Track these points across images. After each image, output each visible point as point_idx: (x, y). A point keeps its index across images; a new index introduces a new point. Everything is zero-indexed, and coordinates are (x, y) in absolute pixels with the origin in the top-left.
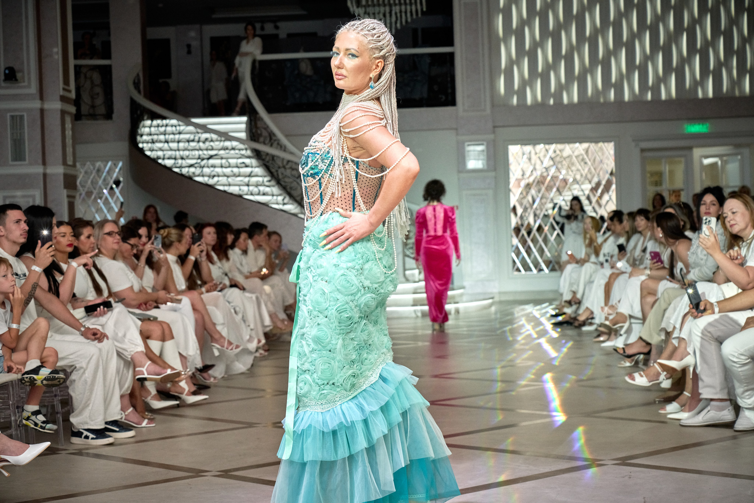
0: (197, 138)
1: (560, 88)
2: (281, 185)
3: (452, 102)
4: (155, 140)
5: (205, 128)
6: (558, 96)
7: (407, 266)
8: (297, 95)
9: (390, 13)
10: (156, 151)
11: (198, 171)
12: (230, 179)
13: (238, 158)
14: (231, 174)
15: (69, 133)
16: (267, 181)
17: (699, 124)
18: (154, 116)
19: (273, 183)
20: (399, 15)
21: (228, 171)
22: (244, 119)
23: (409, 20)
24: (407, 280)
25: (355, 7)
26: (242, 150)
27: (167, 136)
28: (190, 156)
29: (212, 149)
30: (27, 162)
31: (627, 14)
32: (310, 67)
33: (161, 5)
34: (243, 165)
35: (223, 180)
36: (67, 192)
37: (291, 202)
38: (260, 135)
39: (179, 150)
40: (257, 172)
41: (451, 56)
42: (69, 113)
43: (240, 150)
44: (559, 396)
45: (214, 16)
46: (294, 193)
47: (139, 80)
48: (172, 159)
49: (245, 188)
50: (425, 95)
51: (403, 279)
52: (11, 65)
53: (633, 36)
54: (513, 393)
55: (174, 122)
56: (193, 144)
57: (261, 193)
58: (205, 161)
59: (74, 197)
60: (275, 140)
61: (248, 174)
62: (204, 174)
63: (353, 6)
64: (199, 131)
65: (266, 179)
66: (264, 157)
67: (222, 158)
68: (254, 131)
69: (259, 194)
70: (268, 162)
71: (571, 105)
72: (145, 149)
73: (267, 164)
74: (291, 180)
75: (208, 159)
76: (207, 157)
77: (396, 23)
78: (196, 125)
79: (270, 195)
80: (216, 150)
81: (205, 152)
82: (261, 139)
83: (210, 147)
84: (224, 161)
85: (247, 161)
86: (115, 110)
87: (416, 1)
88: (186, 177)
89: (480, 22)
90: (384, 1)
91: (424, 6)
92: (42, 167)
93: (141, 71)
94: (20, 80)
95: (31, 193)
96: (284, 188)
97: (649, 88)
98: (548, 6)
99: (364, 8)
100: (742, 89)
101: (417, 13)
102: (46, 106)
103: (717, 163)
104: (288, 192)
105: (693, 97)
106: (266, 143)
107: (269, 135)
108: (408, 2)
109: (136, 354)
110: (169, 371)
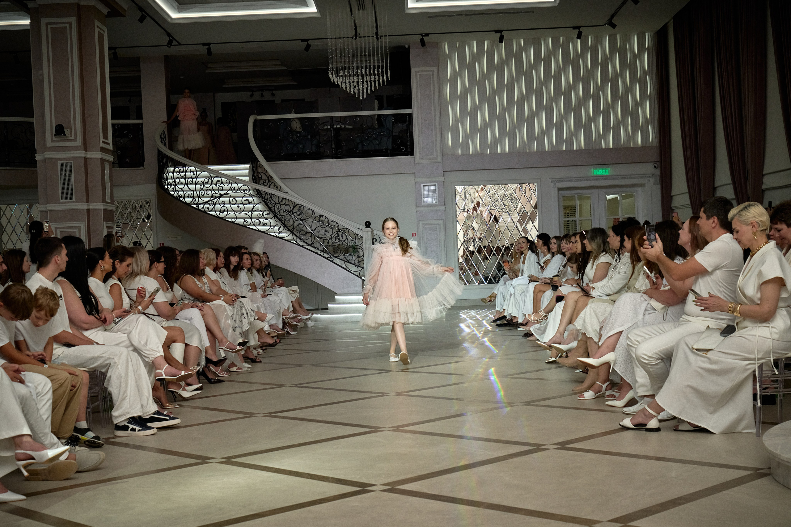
0: (210, 181)
1: (495, 141)
2: (277, 217)
3: (412, 153)
4: (177, 183)
5: (218, 174)
6: (494, 146)
8: (290, 148)
9: (363, 82)
10: (178, 191)
11: (211, 208)
12: (236, 213)
13: (243, 197)
14: (237, 209)
15: (107, 178)
16: (266, 214)
17: (603, 169)
18: (176, 164)
19: (271, 216)
20: (369, 83)
21: (235, 207)
22: (248, 166)
23: (377, 87)
25: (335, 77)
26: (247, 190)
27: (186, 180)
28: (205, 195)
29: (222, 190)
30: (74, 200)
31: (546, 83)
32: (299, 125)
33: (182, 77)
34: (248, 202)
35: (232, 214)
37: (285, 230)
38: (260, 179)
39: (196, 191)
40: (258, 207)
41: (410, 115)
42: (107, 161)
43: (244, 190)
44: (503, 387)
45: (224, 86)
46: (287, 223)
47: (165, 135)
48: (191, 197)
49: (249, 220)
50: (390, 147)
52: (61, 124)
53: (551, 101)
54: (465, 385)
55: (192, 168)
56: (206, 186)
57: (261, 224)
58: (216, 199)
60: (272, 182)
61: (251, 209)
62: (216, 209)
63: (333, 76)
64: (212, 175)
66: (264, 196)
67: (230, 197)
68: (255, 175)
69: (259, 225)
70: (267, 199)
71: (503, 154)
72: (169, 189)
73: (266, 201)
74: (285, 214)
75: (220, 197)
76: (219, 195)
77: (367, 90)
78: (210, 171)
79: (268, 226)
80: (225, 190)
81: (217, 192)
82: (262, 182)
83: (221, 188)
84: (231, 199)
85: (250, 199)
86: (146, 160)
87: (382, 72)
88: (202, 211)
89: (432, 88)
90: (357, 72)
91: (389, 76)
92: (86, 204)
93: (167, 129)
94: (67, 135)
95: (77, 225)
96: (280, 220)
97: (564, 141)
98: (485, 77)
99: (341, 78)
100: (635, 141)
101: (383, 81)
102: (89, 156)
103: (618, 197)
104: (283, 223)
105: (598, 148)
106: (265, 184)
107: (268, 178)
108: (376, 73)
109: (157, 359)
110: (183, 373)
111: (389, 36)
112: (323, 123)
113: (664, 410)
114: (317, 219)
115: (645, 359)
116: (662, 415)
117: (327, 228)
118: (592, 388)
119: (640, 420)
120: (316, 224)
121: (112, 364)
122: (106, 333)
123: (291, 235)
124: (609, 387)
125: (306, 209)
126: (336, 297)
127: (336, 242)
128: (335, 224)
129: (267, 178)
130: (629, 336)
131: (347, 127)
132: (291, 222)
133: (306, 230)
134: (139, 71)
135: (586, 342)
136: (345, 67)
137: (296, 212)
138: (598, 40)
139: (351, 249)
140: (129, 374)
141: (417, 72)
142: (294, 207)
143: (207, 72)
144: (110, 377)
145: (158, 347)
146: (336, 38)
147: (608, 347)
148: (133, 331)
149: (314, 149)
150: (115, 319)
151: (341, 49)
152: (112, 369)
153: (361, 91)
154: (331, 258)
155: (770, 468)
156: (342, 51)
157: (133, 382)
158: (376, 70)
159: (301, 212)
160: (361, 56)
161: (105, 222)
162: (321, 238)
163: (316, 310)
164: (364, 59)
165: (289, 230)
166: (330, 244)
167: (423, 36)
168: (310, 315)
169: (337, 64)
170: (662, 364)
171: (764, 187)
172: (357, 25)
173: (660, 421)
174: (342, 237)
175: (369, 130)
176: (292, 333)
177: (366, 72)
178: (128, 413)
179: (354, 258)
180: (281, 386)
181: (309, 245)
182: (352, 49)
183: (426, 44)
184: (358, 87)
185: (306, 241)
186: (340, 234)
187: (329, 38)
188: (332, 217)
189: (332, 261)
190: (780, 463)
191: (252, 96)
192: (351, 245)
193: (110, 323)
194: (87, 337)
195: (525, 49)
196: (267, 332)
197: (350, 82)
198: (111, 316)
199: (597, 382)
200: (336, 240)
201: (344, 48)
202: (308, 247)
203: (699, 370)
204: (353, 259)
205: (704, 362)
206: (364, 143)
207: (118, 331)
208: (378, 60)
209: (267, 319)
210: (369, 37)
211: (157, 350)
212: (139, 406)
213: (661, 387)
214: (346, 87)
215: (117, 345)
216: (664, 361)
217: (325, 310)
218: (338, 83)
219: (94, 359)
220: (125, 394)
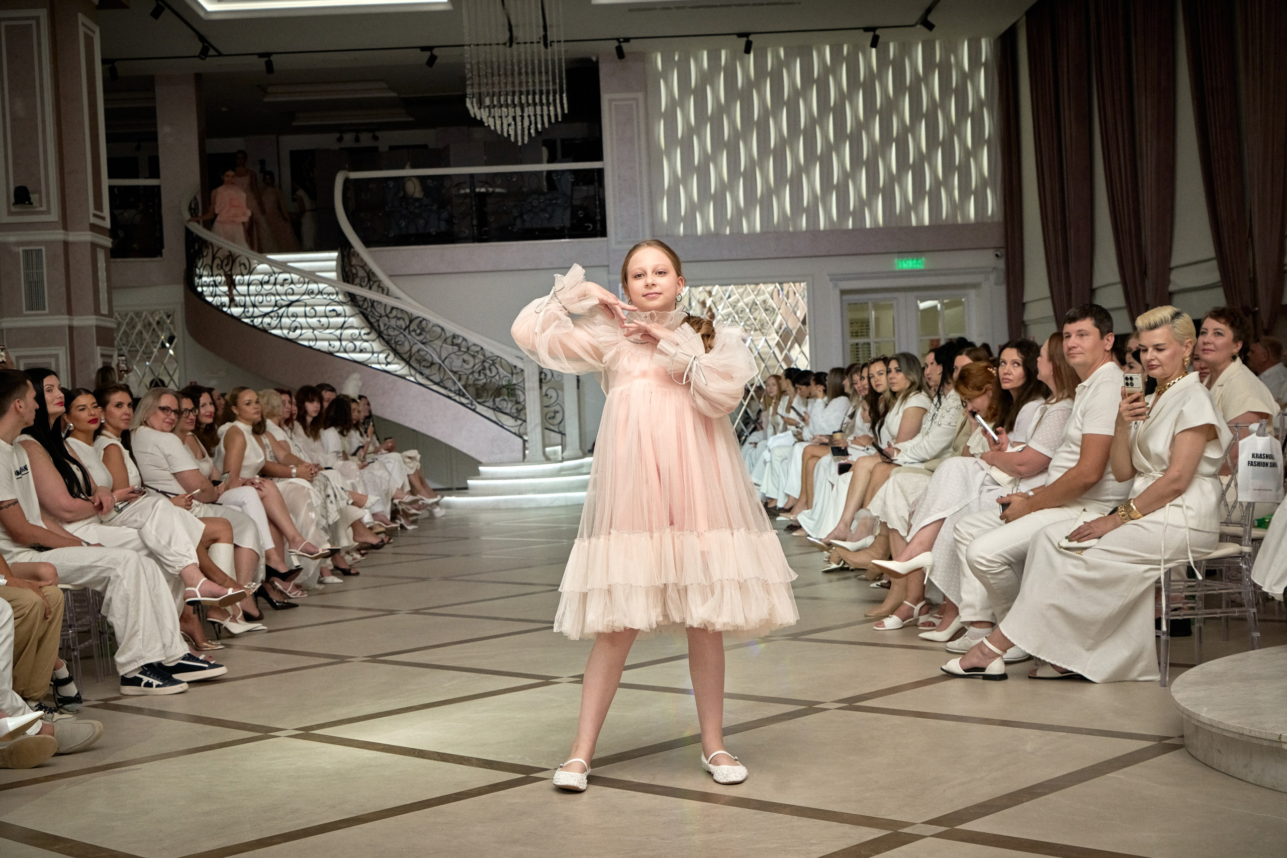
0: (272, 279)
1: (739, 213)
2: (383, 339)
3: (603, 233)
4: (217, 283)
5: (285, 267)
6: (736, 223)
7: (547, 441)
8: (403, 225)
9: (522, 117)
10: (220, 296)
11: (274, 322)
12: (316, 332)
13: (327, 305)
14: (318, 325)
15: (102, 274)
16: (365, 334)
17: (913, 259)
19: (373, 336)
20: (533, 118)
21: (313, 321)
22: (335, 255)
23: (546, 125)
24: (548, 459)
25: (476, 109)
26: (333, 294)
28: (265, 303)
29: (293, 294)
30: (47, 311)
31: (820, 120)
32: (418, 188)
33: (224, 109)
34: (334, 314)
35: (308, 333)
36: (101, 349)
37: (396, 360)
38: (355, 276)
39: (249, 295)
40: (352, 322)
41: (600, 172)
42: (102, 247)
43: (329, 294)
45: (295, 124)
46: (399, 348)
47: (197, 204)
48: (241, 306)
49: (337, 344)
50: (568, 224)
51: (543, 458)
52: (24, 185)
53: (829, 148)
56: (267, 287)
57: (358, 349)
58: (283, 309)
59: (111, 356)
60: (375, 282)
61: (340, 326)
62: (283, 325)
63: (473, 106)
64: (276, 270)
65: (363, 332)
66: (361, 303)
67: (306, 306)
68: (347, 270)
69: (354, 351)
70: (366, 309)
71: (752, 235)
72: (205, 293)
73: (365, 312)
74: (396, 333)
75: (288, 306)
76: (287, 303)
77: (529, 129)
78: (272, 263)
79: (369, 352)
80: (298, 294)
81: (284, 297)
82: (357, 281)
83: (290, 291)
84: (308, 309)
85: (339, 309)
86: (165, 245)
87: (555, 100)
88: (259, 329)
89: (636, 130)
90: (513, 101)
91: (566, 106)
92: (67, 317)
93: (200, 193)
94: (35, 204)
95: (54, 352)
96: (388, 343)
97: (850, 213)
98: (722, 110)
99: (487, 110)
100: (965, 214)
101: (556, 116)
102: (72, 237)
103: (936, 307)
104: (393, 347)
105: (904, 224)
106: (363, 284)
107: (368, 274)
108: (544, 101)
109: (187, 569)
110: (230, 592)
111: (565, 41)
112: (457, 185)
113: (1013, 645)
114: (449, 341)
115: (982, 564)
116: (1011, 654)
117: (466, 357)
118: (897, 612)
119: (974, 661)
120: (448, 349)
121: (112, 578)
122: (103, 527)
123: (407, 367)
124: (924, 610)
125: (430, 325)
126: (481, 468)
127: (480, 378)
128: (478, 349)
129: (365, 275)
130: (957, 526)
131: (498, 190)
132: (407, 347)
133: (430, 359)
134: (154, 98)
135: (888, 537)
136: (493, 92)
137: (414, 331)
138: (906, 50)
139: (505, 391)
140: (142, 593)
141: (610, 101)
142: (411, 321)
143: (267, 99)
144: (110, 599)
145: (188, 550)
146: (477, 45)
147: (921, 543)
148: (148, 524)
149: (443, 227)
150: (116, 504)
151: (486, 63)
152: (112, 586)
153: (519, 132)
154: (472, 404)
155: (1182, 736)
156: (489, 64)
157: (149, 605)
158: (544, 97)
159: (423, 329)
160: (520, 74)
161: (99, 348)
162: (455, 373)
163: (449, 490)
164: (523, 77)
165: (403, 359)
166: (471, 382)
167: (620, 42)
168: (439, 497)
169: (480, 88)
170: (1010, 573)
171: (1172, 288)
172: (513, 23)
173: (1007, 663)
174: (490, 370)
175: (534, 196)
176: (410, 528)
177: (527, 101)
178: (141, 658)
179: (510, 405)
180: (391, 612)
181: (435, 383)
182: (505, 62)
183: (626, 55)
184: (516, 124)
185: (431, 378)
186: (487, 365)
187: (467, 45)
188: (473, 338)
189: (474, 410)
190: (1200, 728)
191: (340, 140)
192: (504, 383)
193: (109, 511)
194: (72, 535)
195: (788, 64)
196: (368, 526)
197: (501, 117)
198: (110, 498)
199: (905, 602)
200: (480, 376)
201: (492, 62)
202: (435, 387)
203: (1070, 580)
204: (508, 406)
205: (1076, 566)
206: (525, 217)
207: (123, 524)
208: (547, 82)
209: (368, 504)
210: (532, 43)
211: (187, 554)
212: (159, 646)
213: (1008, 609)
214: (495, 126)
215: (122, 546)
216: (1012, 568)
217: (463, 489)
218: (481, 118)
219: (82, 570)
220: (136, 627)
